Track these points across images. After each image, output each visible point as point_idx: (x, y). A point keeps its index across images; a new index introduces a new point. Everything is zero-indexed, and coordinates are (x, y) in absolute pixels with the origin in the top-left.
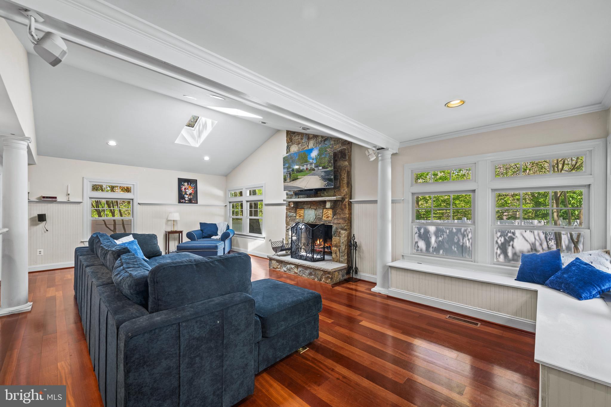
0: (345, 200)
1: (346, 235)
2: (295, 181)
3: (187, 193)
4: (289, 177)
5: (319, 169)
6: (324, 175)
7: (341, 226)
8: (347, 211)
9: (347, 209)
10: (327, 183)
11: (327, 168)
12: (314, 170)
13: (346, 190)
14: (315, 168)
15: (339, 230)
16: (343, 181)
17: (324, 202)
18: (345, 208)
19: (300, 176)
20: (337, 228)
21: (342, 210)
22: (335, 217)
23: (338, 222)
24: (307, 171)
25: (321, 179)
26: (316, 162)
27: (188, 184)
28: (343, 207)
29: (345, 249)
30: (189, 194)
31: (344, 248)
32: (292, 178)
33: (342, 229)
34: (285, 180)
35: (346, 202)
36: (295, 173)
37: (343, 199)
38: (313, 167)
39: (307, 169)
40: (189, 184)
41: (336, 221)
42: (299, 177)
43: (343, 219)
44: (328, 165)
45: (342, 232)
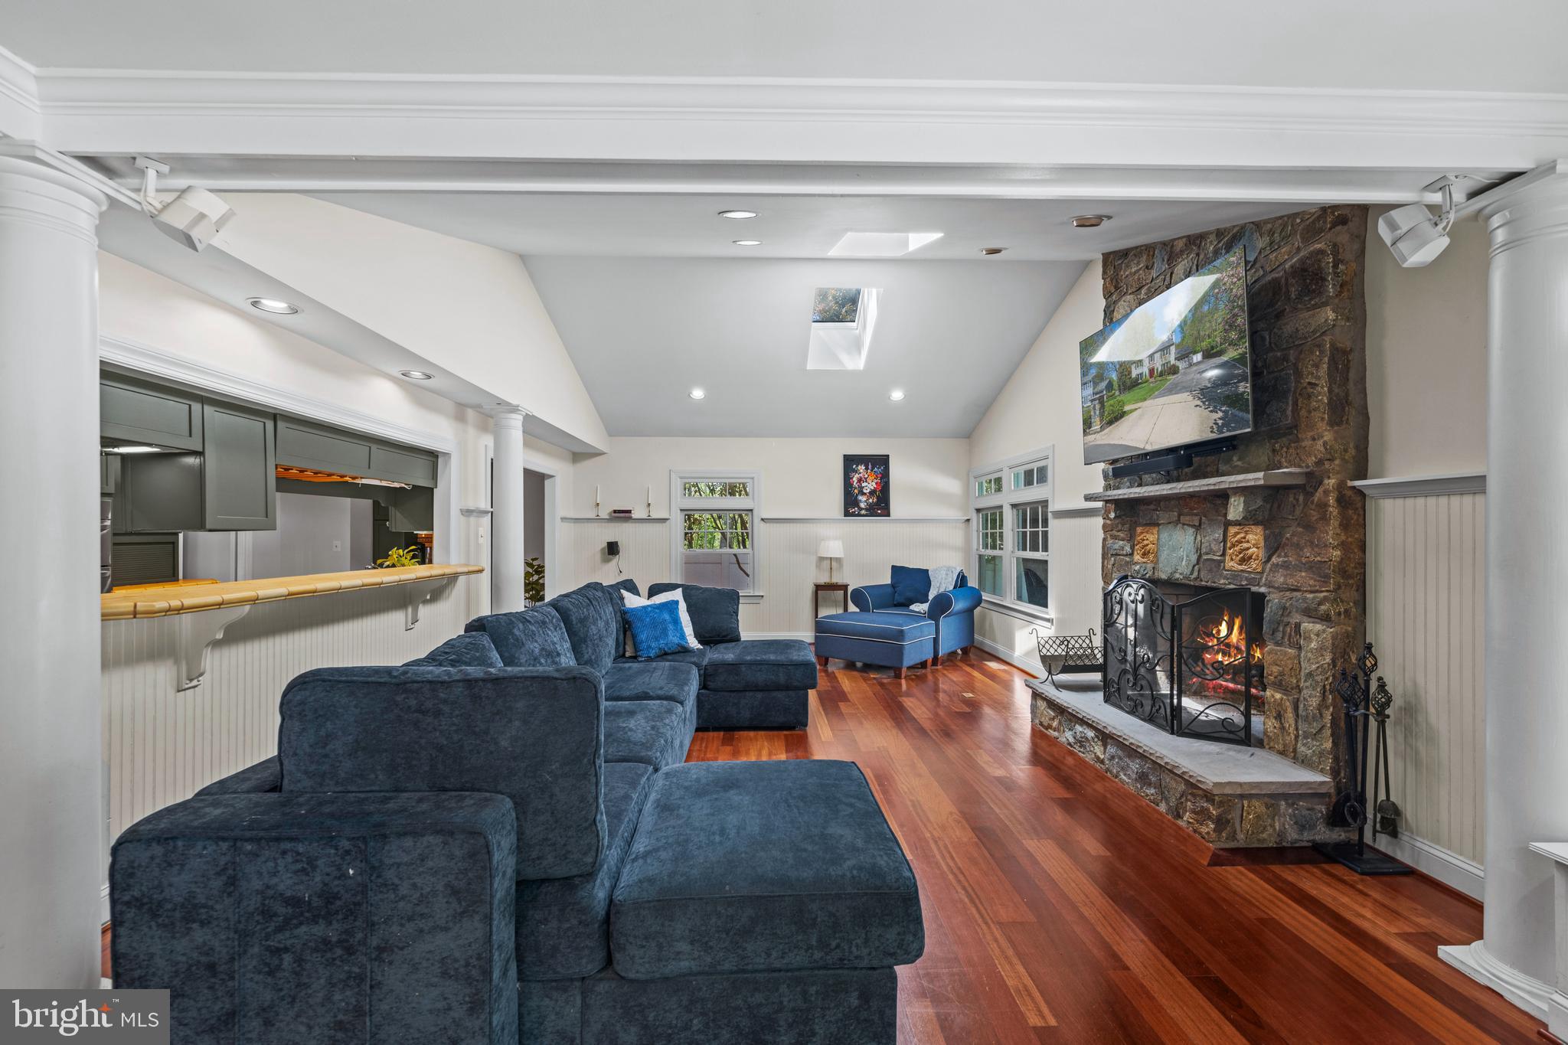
0: (1321, 483)
1: (1329, 644)
2: (1116, 424)
3: (865, 491)
4: (1098, 412)
5: (1191, 365)
6: (1209, 385)
7: (1305, 599)
8: (1331, 533)
9: (1334, 523)
10: (1220, 414)
11: (1220, 353)
12: (1174, 370)
13: (1328, 436)
14: (1178, 363)
15: (1296, 618)
16: (1309, 397)
17: (1222, 497)
18: (1324, 518)
19: (1130, 402)
20: (1284, 608)
21: (1309, 527)
22: (1274, 560)
23: (1290, 581)
24: (1151, 380)
25: (1199, 403)
26: (1183, 340)
27: (867, 469)
28: (1315, 515)
29: (1323, 705)
30: (870, 493)
31: (1314, 702)
32: (1106, 413)
33: (1310, 613)
34: (1087, 424)
35: (1326, 493)
36: (1117, 393)
37: (1312, 480)
38: (1173, 362)
39: (1151, 371)
40: (870, 467)
41: (1280, 579)
42: (1126, 408)
43: (1311, 567)
44: (1225, 340)
45: (1307, 626)
